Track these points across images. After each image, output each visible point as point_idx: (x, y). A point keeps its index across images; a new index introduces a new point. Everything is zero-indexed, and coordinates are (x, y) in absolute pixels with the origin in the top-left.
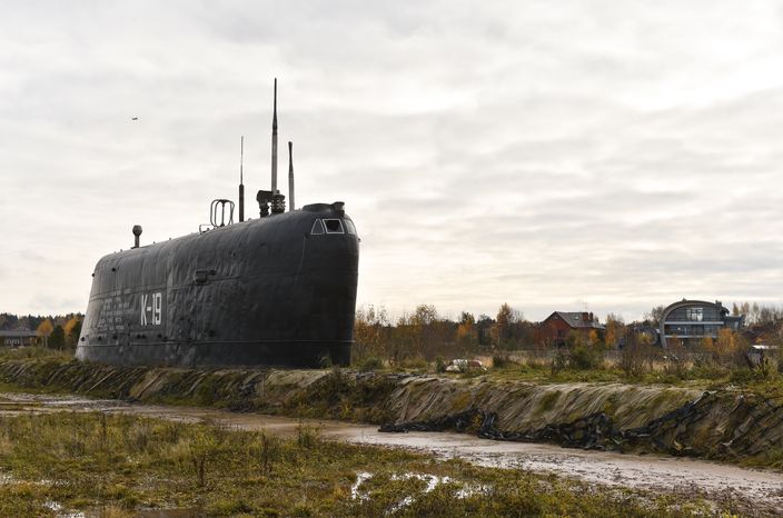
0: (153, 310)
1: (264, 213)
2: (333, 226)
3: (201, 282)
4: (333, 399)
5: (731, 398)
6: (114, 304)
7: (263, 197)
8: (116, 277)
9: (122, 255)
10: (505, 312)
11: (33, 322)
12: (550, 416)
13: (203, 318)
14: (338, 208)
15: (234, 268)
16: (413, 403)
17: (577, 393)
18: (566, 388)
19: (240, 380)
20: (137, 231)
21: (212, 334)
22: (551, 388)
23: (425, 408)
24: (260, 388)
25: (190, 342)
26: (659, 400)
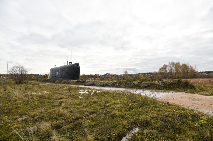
0: (57, 74)
1: (70, 64)
2: (78, 66)
3: (63, 71)
4: (78, 83)
5: (118, 82)
6: (53, 73)
7: (70, 62)
8: (53, 71)
9: (53, 68)
10: (91, 74)
11: (41, 75)
12: (101, 84)
13: (63, 75)
14: (78, 64)
15: (67, 70)
16: (87, 83)
17: (104, 82)
18: (103, 81)
19: (68, 81)
20: (55, 66)
21: (64, 76)
22: (101, 81)
23: (88, 83)
24: (70, 82)
25: (61, 77)
26: (112, 82)
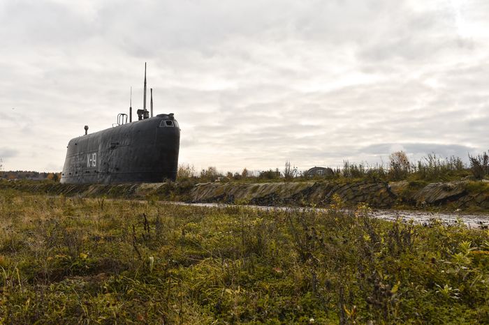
0: (93, 161)
1: (140, 118)
2: (169, 123)
3: (113, 148)
4: (168, 193)
5: (324, 184)
6: (76, 159)
7: (140, 112)
8: (78, 148)
9: (80, 138)
12: (255, 195)
13: (114, 163)
14: (171, 116)
15: (127, 141)
16: (200, 193)
17: (266, 186)
18: (261, 185)
19: (129, 187)
20: (86, 128)
21: (117, 169)
22: (256, 185)
23: (206, 194)
24: (137, 190)
25: (108, 173)
26: (297, 187)
